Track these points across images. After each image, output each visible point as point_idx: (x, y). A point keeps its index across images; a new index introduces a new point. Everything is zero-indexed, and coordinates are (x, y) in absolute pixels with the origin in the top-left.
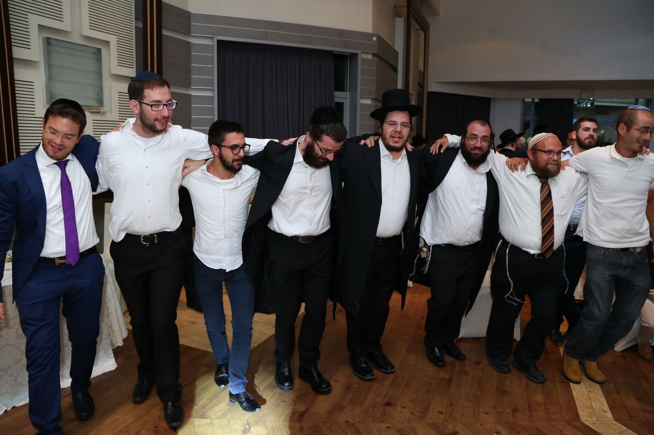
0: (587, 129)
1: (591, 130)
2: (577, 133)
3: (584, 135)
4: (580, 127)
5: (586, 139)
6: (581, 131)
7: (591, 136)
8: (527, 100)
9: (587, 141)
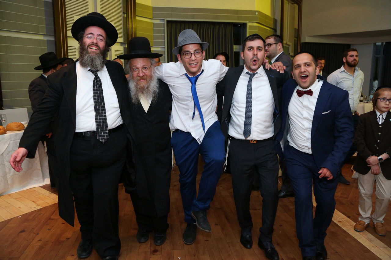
0: (352, 56)
1: (355, 56)
2: (346, 59)
3: (350, 59)
4: (347, 55)
5: (352, 61)
6: (348, 57)
7: (355, 60)
8: (378, 44)
9: (353, 63)
